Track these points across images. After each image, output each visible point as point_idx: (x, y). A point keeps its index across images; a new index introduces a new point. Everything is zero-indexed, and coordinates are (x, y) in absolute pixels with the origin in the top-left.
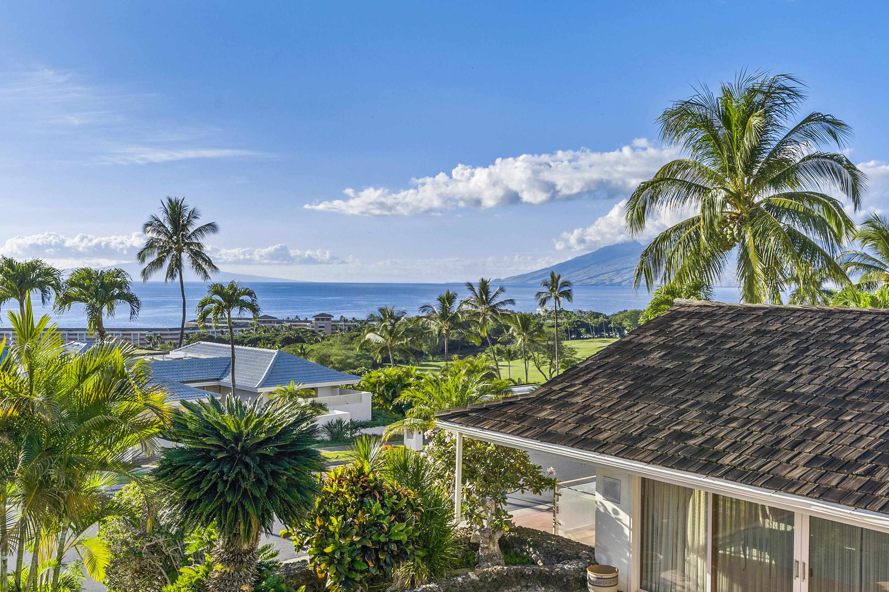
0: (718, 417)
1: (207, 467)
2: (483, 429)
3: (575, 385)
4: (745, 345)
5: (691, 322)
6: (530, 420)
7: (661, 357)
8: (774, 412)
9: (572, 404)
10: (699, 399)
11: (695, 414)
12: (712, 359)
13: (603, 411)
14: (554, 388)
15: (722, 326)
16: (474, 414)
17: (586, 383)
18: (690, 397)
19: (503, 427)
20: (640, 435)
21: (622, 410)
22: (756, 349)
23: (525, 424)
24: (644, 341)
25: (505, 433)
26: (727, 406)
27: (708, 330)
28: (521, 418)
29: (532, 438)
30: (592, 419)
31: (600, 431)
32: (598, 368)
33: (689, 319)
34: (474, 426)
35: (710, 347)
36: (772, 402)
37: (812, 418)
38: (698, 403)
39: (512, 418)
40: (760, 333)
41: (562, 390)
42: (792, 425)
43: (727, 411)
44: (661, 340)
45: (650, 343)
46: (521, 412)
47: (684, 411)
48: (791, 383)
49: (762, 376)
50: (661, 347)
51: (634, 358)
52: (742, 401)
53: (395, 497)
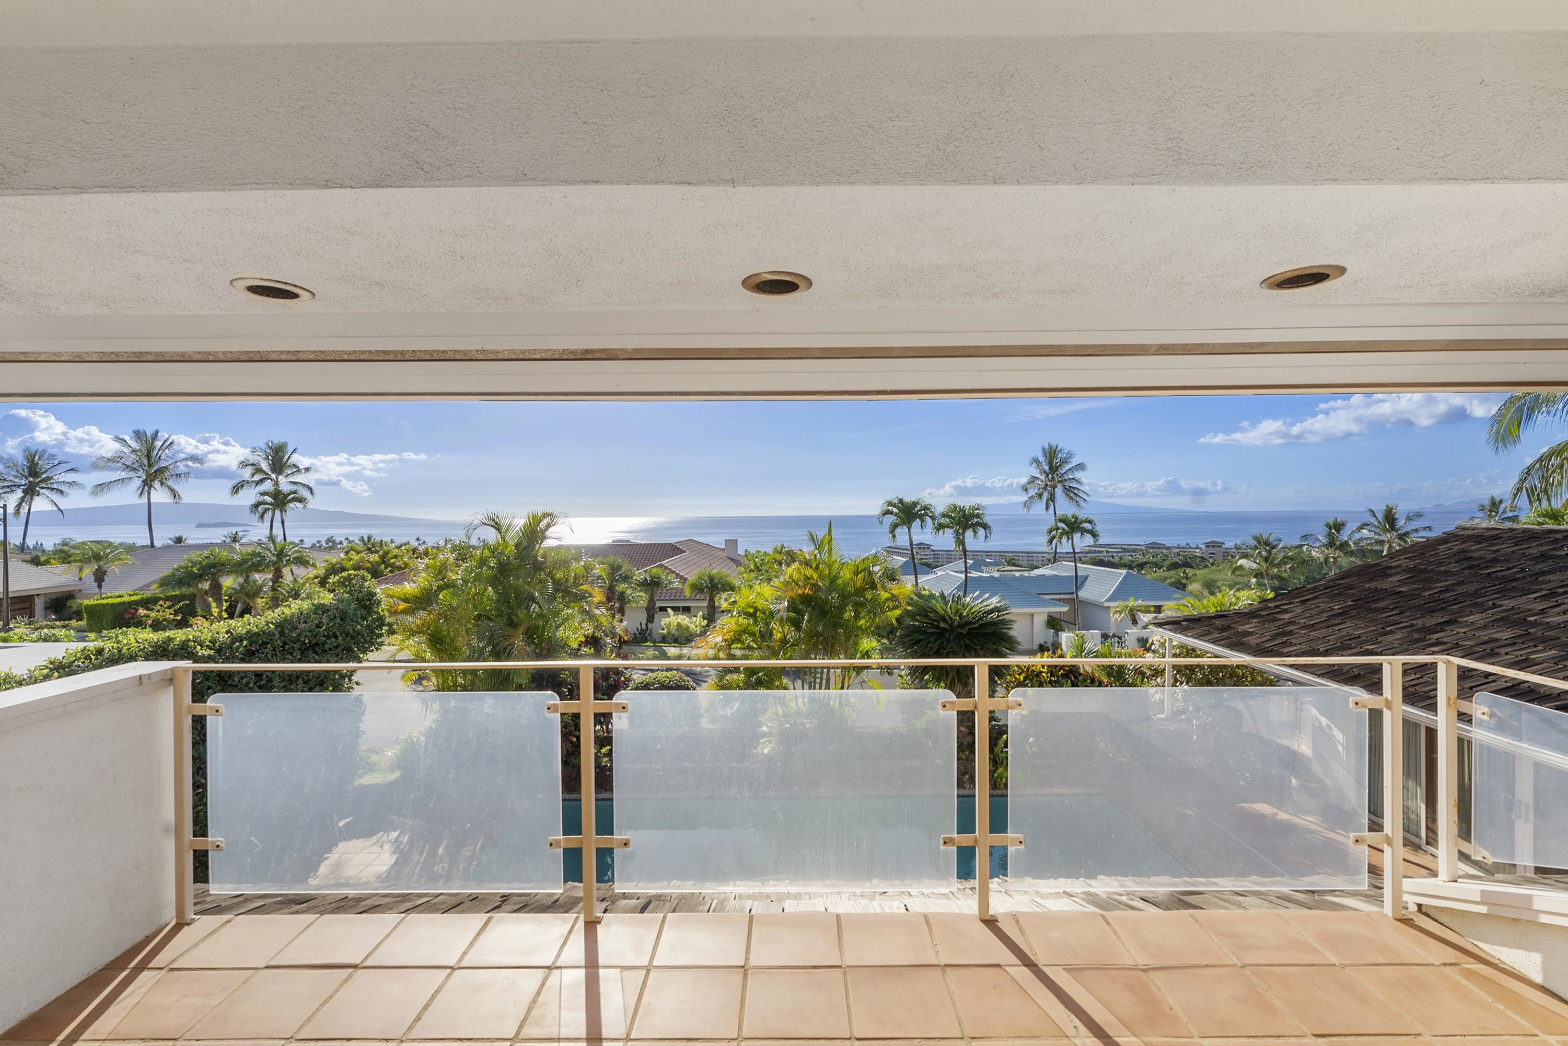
0: (1424, 639)
1: (921, 637)
2: (1187, 636)
3: (1293, 603)
4: (1515, 570)
5: (1463, 546)
6: (1231, 632)
7: (1399, 581)
8: (1496, 640)
9: (1280, 620)
10: (1414, 622)
11: (1400, 635)
12: (1462, 583)
13: (1305, 627)
14: (1270, 605)
15: (1497, 551)
16: (1184, 623)
17: (1303, 602)
18: (1405, 620)
19: (1204, 635)
20: (1326, 651)
21: (1324, 628)
22: (1521, 575)
23: (1225, 634)
24: (1393, 564)
25: (1202, 640)
26: (1442, 630)
27: (1476, 555)
28: (1223, 629)
29: (1223, 646)
30: (1291, 633)
31: (1291, 645)
32: (1325, 589)
33: (1463, 543)
34: (1180, 633)
35: (1466, 572)
36: (1499, 629)
37: (1540, 648)
38: (1412, 625)
39: (1217, 629)
40: (1543, 557)
41: (1277, 607)
42: (1506, 654)
43: (1436, 636)
44: (1411, 564)
45: (1399, 566)
46: (1226, 623)
47: (1391, 632)
48: (1542, 611)
49: (1507, 603)
50: (1408, 570)
51: (1372, 580)
52: (1466, 626)
53: (1089, 681)
